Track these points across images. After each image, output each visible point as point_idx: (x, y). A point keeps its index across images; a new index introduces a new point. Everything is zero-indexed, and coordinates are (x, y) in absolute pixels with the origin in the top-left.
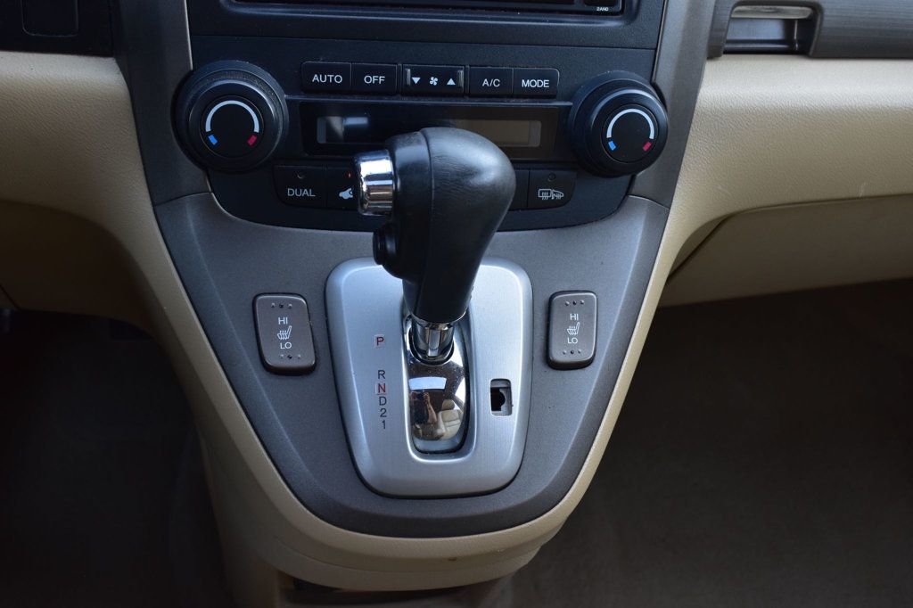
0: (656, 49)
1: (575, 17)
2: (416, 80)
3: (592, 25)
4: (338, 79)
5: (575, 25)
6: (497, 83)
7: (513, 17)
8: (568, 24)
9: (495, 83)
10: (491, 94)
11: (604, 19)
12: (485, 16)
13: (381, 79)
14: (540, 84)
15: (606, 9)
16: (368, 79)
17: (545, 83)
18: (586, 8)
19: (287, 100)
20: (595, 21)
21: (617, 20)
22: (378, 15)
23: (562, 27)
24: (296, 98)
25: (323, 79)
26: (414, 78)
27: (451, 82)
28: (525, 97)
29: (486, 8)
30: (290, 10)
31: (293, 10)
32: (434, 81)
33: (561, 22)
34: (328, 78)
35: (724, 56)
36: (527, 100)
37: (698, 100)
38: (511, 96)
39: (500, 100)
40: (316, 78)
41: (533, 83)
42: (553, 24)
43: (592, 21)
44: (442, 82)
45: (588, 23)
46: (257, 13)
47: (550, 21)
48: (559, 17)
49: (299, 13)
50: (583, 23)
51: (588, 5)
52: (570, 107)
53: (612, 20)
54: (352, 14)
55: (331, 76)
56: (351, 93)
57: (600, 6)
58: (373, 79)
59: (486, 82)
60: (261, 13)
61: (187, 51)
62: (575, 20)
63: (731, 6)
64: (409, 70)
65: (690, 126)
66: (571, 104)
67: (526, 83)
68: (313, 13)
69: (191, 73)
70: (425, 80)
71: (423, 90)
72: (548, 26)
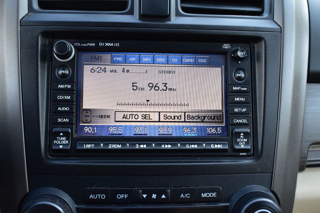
0: (272, 173)
1: (229, 159)
2: (145, 196)
3: (238, 163)
4: (103, 197)
5: (229, 163)
6: (188, 196)
7: (195, 161)
8: (225, 163)
9: (187, 196)
10: (185, 201)
11: (244, 159)
12: (181, 161)
13: (126, 196)
14: (212, 195)
15: (245, 154)
16: (119, 196)
17: (214, 195)
18: (234, 154)
19: (76, 208)
20: (239, 160)
21: (251, 159)
22: (125, 163)
23: (221, 164)
24: (82, 206)
25: (95, 197)
26: (143, 195)
27: (164, 196)
28: (204, 202)
29: (182, 156)
30: (78, 161)
31: (81, 161)
32: (154, 196)
33: (221, 162)
34: (98, 196)
35: (306, 169)
36: (205, 203)
37: (296, 195)
38: (196, 202)
39: (190, 204)
40: (91, 196)
41: (208, 195)
42: (217, 163)
43: (238, 160)
44: (159, 196)
45: (236, 162)
46: (62, 163)
47: (215, 162)
48: (220, 159)
49: (83, 163)
50: (233, 162)
51: (235, 152)
52: (228, 206)
53: (248, 159)
54: (111, 163)
55: (99, 195)
56: (110, 203)
57: (241, 153)
58: (122, 196)
59: (182, 196)
60: (64, 163)
61: (26, 182)
62: (229, 160)
63: (308, 146)
64: (141, 191)
65: (292, 209)
66: (229, 204)
67: (204, 195)
68: (90, 163)
69: (28, 194)
70: (149, 196)
71: (149, 201)
72: (214, 165)
